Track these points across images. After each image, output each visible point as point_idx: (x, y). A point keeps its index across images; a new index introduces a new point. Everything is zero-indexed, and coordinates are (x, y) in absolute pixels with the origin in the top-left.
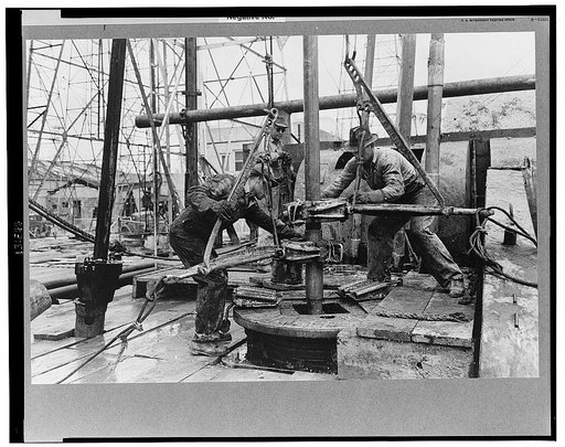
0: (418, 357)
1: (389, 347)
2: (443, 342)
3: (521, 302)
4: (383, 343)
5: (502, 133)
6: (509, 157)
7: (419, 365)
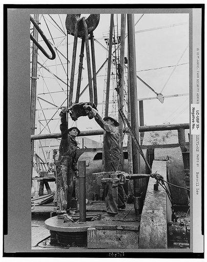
0: (119, 235)
1: (108, 232)
2: (128, 229)
3: (156, 212)
4: (105, 231)
5: (159, 146)
6: (161, 155)
7: (120, 239)
